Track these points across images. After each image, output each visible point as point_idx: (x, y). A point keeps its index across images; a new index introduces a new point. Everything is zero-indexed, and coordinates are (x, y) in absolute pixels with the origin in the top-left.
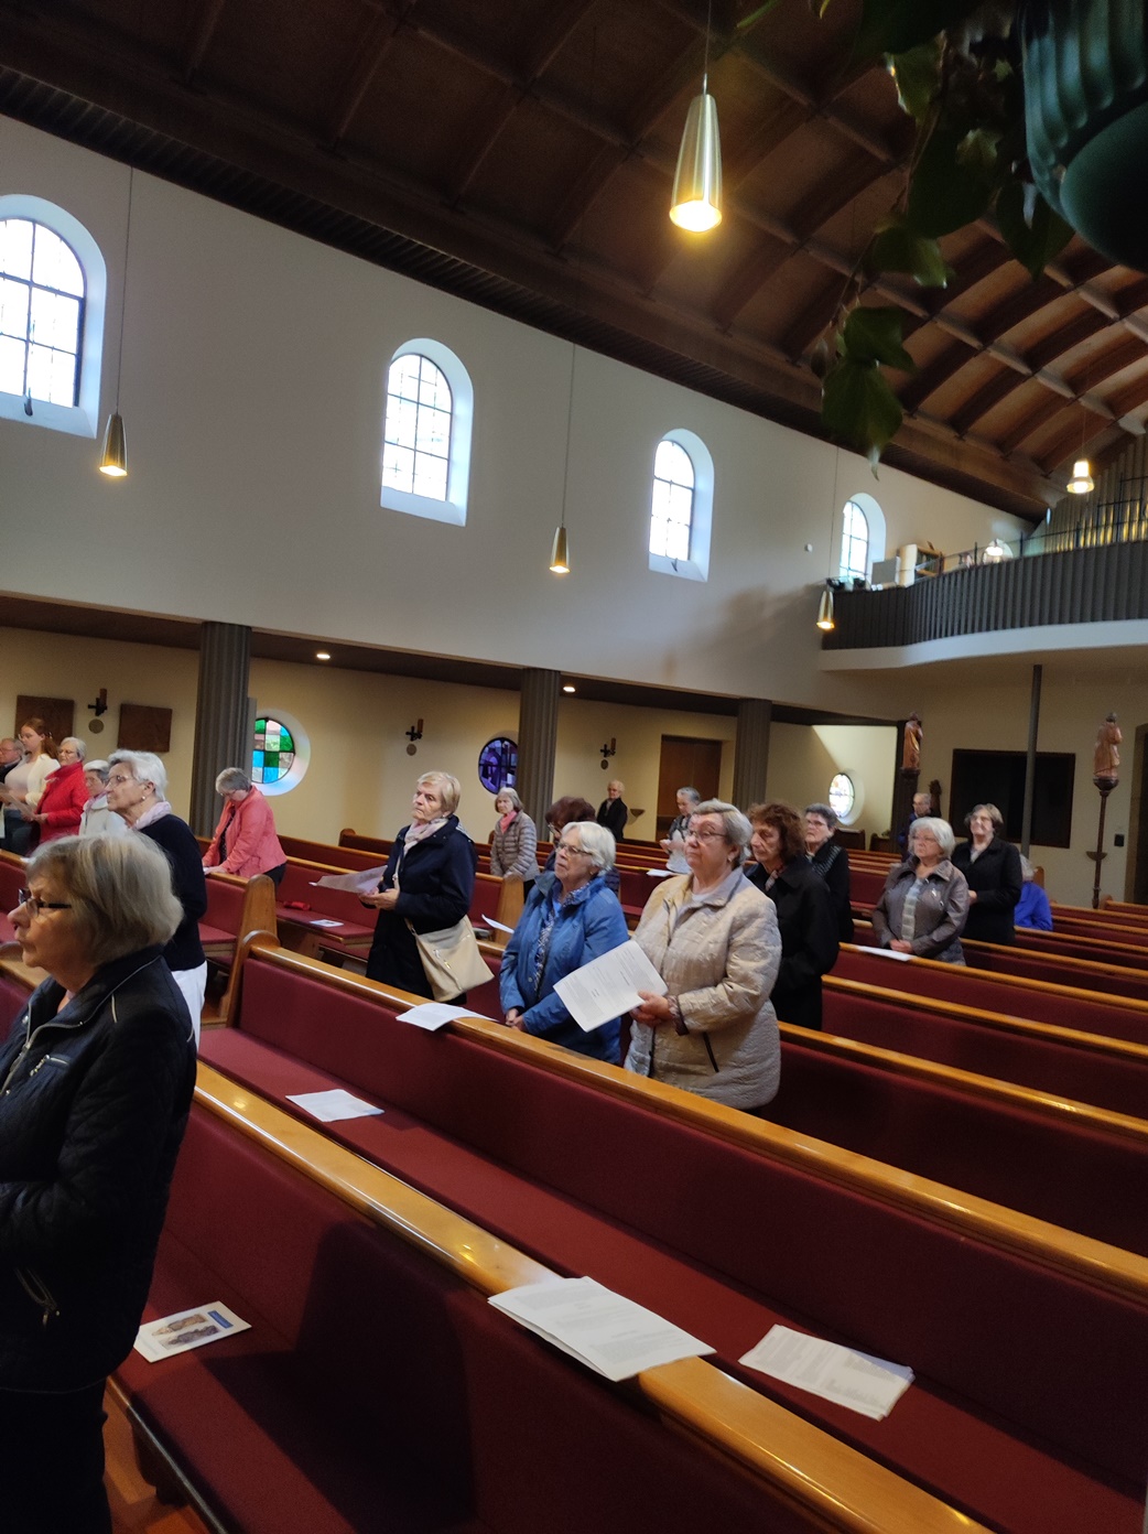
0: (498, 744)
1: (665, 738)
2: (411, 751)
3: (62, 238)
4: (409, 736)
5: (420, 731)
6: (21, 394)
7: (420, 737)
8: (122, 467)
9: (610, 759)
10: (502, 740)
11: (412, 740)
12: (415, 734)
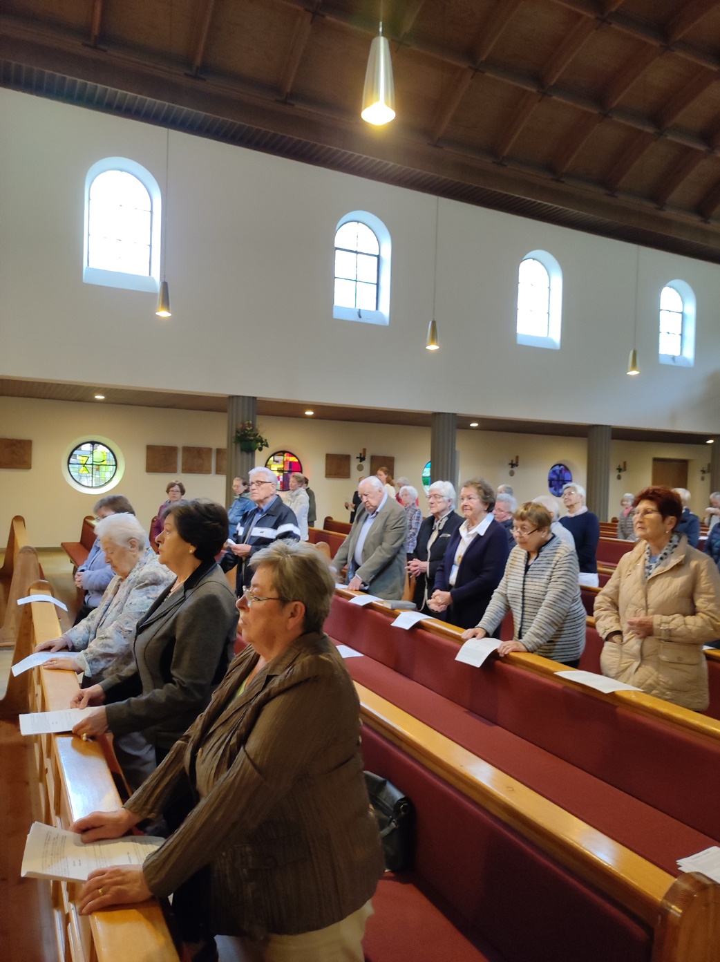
0: (557, 468)
1: (655, 460)
2: (512, 474)
3: (370, 228)
4: (510, 466)
5: (517, 462)
6: (353, 307)
7: (517, 466)
8: (437, 345)
9: (622, 474)
10: (560, 465)
11: (512, 467)
12: (513, 465)
